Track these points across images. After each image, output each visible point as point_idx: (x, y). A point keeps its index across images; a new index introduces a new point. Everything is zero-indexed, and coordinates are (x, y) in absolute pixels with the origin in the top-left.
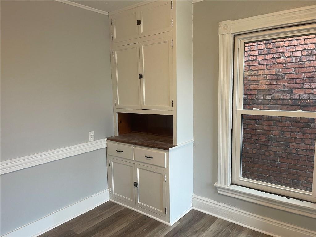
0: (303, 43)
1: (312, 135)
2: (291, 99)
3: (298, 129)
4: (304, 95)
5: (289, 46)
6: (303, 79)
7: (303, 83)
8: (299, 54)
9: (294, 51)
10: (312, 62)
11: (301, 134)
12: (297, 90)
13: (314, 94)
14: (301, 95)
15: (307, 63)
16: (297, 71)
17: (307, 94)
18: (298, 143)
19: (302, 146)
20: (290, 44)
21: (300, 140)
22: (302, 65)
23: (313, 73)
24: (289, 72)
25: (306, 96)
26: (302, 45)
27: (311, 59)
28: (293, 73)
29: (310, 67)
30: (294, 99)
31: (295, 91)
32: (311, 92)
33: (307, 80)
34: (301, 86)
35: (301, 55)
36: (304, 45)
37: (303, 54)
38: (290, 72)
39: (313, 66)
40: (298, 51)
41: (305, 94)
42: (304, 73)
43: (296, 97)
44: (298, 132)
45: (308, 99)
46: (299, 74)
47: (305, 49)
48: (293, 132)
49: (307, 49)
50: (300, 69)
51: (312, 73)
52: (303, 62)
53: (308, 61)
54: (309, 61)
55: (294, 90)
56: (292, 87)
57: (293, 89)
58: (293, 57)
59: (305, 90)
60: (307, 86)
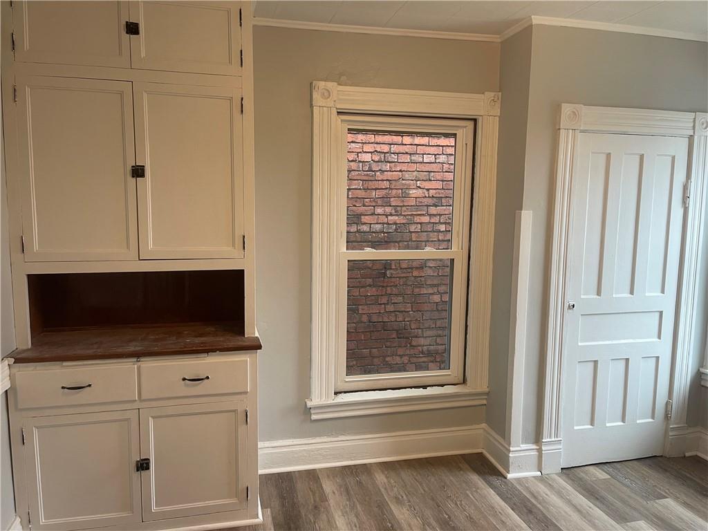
0: (373, 141)
1: (388, 288)
2: (358, 231)
3: (369, 281)
4: (377, 226)
5: (352, 142)
6: (375, 200)
7: (374, 207)
8: (367, 157)
9: (361, 152)
10: (386, 173)
11: (374, 289)
12: (366, 217)
13: (389, 224)
14: (372, 225)
15: (378, 173)
16: (365, 186)
17: (380, 223)
18: (370, 304)
19: (375, 309)
20: (354, 140)
21: (373, 298)
22: (372, 176)
23: (388, 190)
24: (353, 187)
25: (378, 227)
26: (372, 143)
27: (384, 168)
28: (360, 189)
29: (383, 180)
30: (362, 232)
31: (364, 219)
32: (385, 221)
33: (380, 202)
34: (372, 211)
35: (370, 160)
36: (375, 145)
37: (373, 158)
38: (356, 187)
39: (387, 180)
40: (366, 152)
41: (377, 223)
42: (376, 189)
43: (365, 228)
44: (370, 286)
45: (381, 232)
46: (369, 191)
47: (376, 151)
48: (362, 287)
49: (379, 152)
50: (370, 183)
51: (385, 191)
52: (373, 171)
53: (380, 170)
54: (382, 171)
55: (362, 217)
56: (359, 212)
57: (361, 215)
58: (360, 162)
59: (377, 217)
60: (379, 210)
